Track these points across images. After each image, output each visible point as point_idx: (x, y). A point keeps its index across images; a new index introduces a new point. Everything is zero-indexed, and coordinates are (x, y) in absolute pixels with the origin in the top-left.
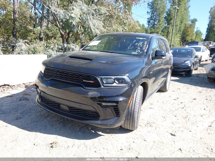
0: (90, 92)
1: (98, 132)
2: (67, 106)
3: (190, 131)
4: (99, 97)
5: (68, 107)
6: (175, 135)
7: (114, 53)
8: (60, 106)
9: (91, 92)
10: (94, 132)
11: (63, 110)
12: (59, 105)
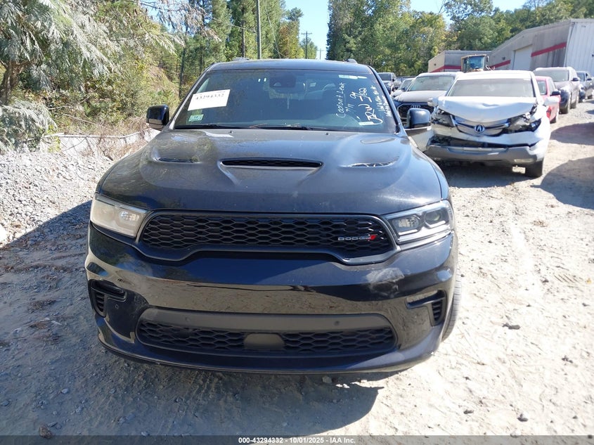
0: (369, 272)
1: (358, 383)
2: (277, 334)
3: (529, 306)
4: (401, 280)
5: (280, 336)
6: (517, 326)
7: (312, 129)
8: (242, 340)
9: (376, 272)
10: (346, 386)
11: (255, 349)
12: (238, 337)
